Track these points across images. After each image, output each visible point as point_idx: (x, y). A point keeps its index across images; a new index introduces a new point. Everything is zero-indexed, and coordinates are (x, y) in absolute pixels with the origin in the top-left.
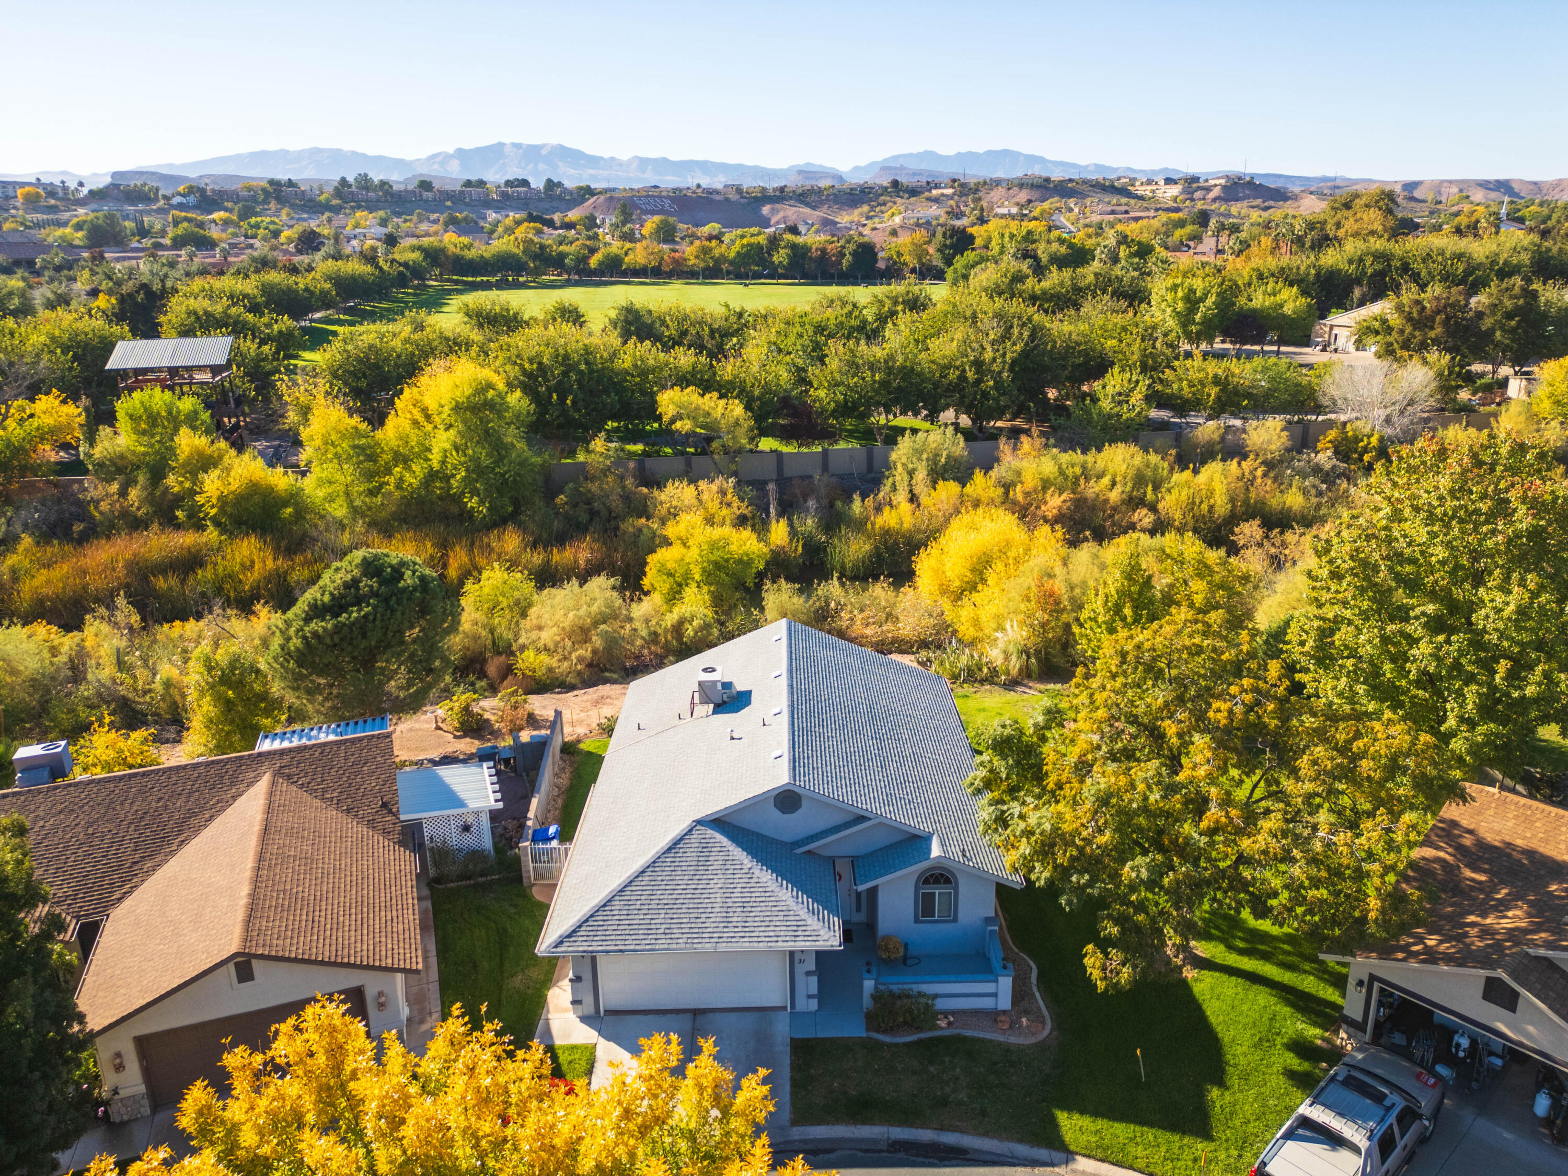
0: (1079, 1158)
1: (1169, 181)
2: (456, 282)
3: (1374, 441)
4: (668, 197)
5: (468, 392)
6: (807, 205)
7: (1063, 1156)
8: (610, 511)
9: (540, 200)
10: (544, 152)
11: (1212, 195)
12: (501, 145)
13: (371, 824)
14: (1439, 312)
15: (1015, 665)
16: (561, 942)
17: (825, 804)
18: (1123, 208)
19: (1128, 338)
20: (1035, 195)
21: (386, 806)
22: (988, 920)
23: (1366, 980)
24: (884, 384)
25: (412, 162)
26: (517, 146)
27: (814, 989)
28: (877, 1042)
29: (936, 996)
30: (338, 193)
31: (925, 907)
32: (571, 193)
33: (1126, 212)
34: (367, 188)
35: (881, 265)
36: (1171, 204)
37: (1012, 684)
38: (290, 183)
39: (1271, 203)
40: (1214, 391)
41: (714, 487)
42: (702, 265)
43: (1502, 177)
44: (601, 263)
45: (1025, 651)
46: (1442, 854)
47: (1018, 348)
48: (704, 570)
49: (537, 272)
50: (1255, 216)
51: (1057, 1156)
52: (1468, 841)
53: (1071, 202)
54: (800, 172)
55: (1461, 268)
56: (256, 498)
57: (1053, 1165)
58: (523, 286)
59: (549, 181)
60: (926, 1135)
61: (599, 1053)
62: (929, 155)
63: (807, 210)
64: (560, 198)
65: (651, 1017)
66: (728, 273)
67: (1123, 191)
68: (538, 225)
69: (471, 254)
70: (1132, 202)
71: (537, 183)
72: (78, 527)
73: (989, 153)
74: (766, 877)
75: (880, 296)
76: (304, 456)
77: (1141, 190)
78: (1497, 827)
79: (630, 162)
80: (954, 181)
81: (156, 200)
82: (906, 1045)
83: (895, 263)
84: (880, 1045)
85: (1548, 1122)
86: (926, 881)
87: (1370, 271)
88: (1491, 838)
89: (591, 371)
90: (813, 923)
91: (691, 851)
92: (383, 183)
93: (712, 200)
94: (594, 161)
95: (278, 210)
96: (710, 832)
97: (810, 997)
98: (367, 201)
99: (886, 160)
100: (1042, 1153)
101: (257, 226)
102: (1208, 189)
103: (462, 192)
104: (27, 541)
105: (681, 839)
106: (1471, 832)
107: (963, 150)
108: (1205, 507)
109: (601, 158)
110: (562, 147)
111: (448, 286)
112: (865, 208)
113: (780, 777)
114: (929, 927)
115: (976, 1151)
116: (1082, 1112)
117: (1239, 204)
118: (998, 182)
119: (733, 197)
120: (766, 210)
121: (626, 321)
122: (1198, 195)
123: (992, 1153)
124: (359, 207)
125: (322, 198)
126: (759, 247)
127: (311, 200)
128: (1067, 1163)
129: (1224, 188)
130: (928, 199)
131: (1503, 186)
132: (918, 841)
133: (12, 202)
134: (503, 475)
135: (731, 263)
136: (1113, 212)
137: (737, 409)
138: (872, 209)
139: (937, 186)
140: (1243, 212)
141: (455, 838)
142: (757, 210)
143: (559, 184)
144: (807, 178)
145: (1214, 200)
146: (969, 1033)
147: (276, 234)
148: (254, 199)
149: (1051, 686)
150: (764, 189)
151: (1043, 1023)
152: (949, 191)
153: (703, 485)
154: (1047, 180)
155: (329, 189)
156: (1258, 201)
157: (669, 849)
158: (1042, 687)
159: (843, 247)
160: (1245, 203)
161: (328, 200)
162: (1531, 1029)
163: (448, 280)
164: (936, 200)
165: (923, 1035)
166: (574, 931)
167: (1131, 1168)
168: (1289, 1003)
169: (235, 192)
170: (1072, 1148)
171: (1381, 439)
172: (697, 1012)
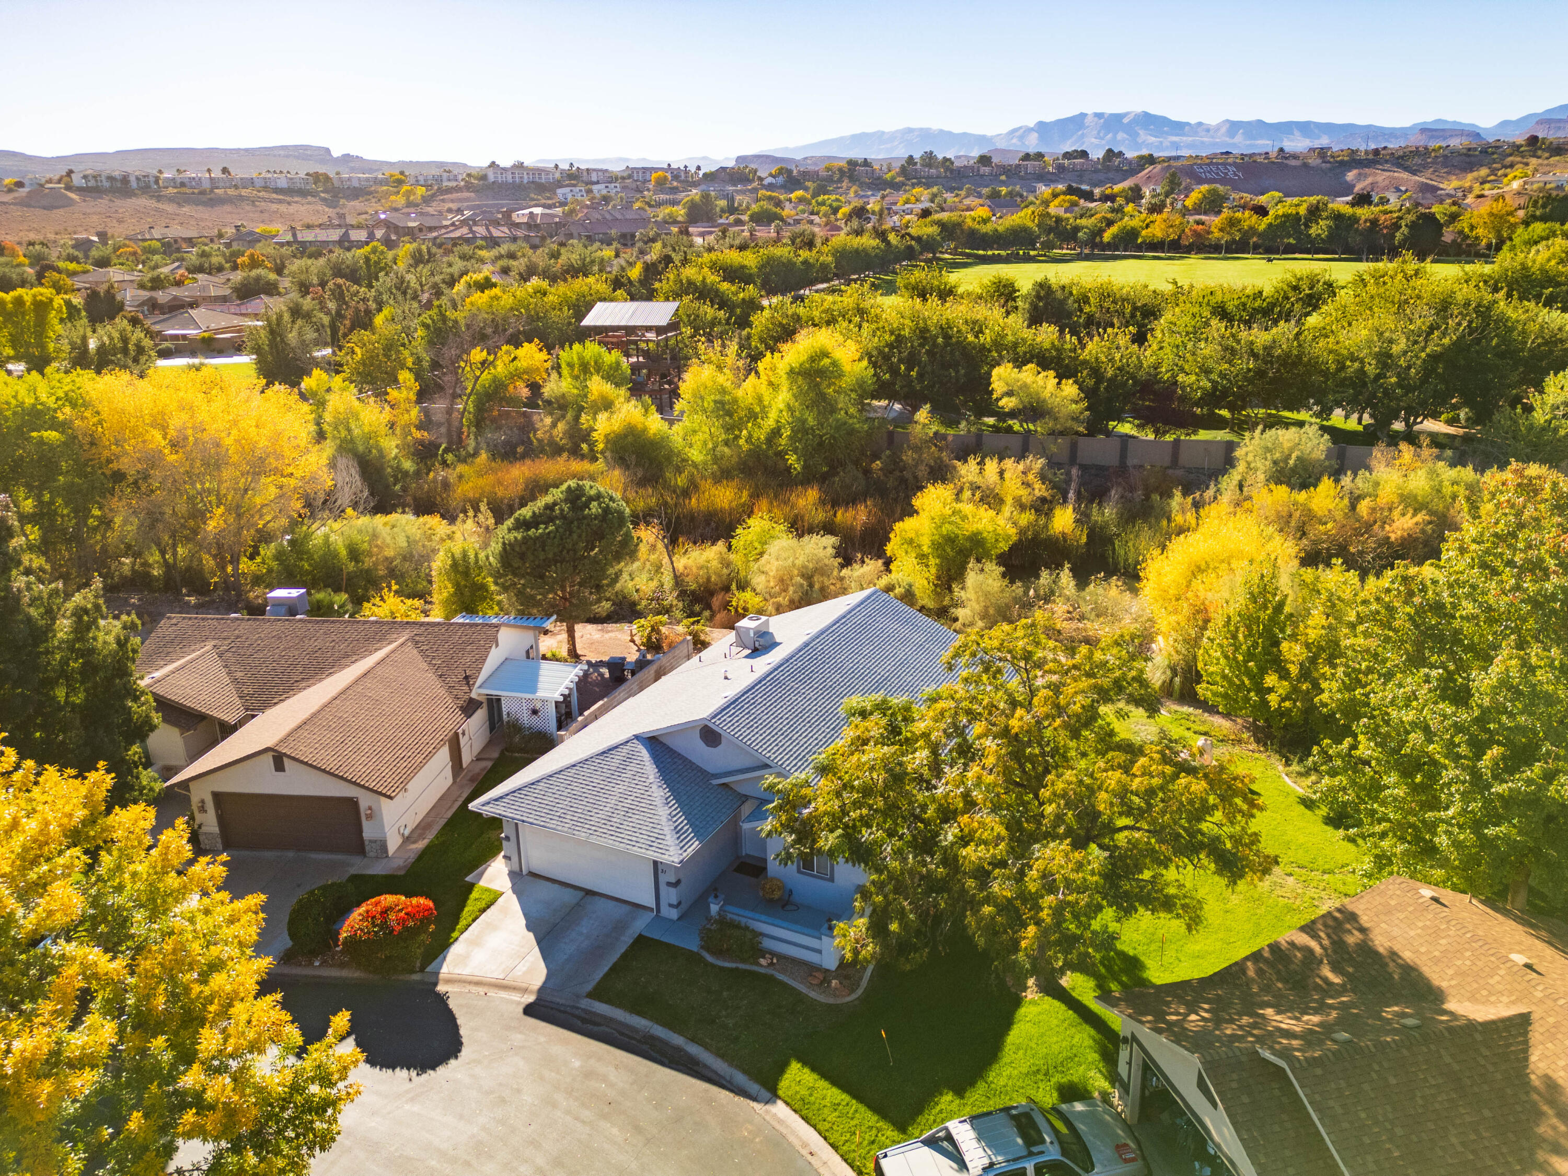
0: (780, 1103)
2: (968, 256)
4: (1234, 164)
6: (1406, 169)
7: (768, 1095)
9: (1096, 171)
10: (1126, 121)
12: (1083, 115)
13: (450, 689)
16: (488, 803)
21: (467, 679)
23: (1129, 1039)
25: (992, 138)
26: (1099, 115)
29: (767, 936)
30: (903, 171)
32: (1129, 163)
34: (930, 166)
35: (1446, 239)
38: (866, 163)
42: (1227, 238)
44: (1115, 237)
46: (1313, 944)
47: (1446, 341)
49: (1048, 246)
51: (767, 1095)
52: (1353, 939)
56: (630, 439)
57: (754, 1099)
58: (1032, 260)
59: (1110, 151)
60: (677, 1040)
61: (501, 900)
63: (1405, 175)
64: (1118, 169)
68: (1074, 198)
69: (987, 228)
71: (1097, 154)
72: (520, 450)
74: (659, 793)
76: (678, 406)
78: (1396, 932)
79: (1218, 128)
81: (753, 181)
82: (722, 969)
84: (701, 959)
88: (1381, 943)
89: (947, 344)
90: (670, 839)
91: (616, 760)
92: (946, 160)
93: (1285, 165)
94: (1179, 127)
95: (849, 188)
96: (640, 746)
97: (670, 905)
98: (928, 177)
100: (754, 1087)
101: (823, 203)
103: (1018, 166)
104: (484, 456)
105: (616, 747)
106: (1363, 930)
109: (1188, 124)
110: (1146, 114)
111: (960, 259)
112: (1484, 172)
114: (816, 881)
115: (705, 1066)
116: (813, 1069)
120: (1351, 176)
121: (1038, 297)
123: (716, 1073)
124: (919, 184)
125: (888, 176)
126: (1297, 217)
127: (879, 178)
128: (767, 1103)
133: (646, 185)
134: (821, 437)
137: (1070, 389)
138: (1493, 172)
141: (526, 719)
143: (1121, 154)
144: (1433, 137)
147: (835, 211)
148: (830, 179)
150: (1354, 152)
151: (853, 991)
153: (1009, 463)
155: (897, 166)
157: (603, 753)
159: (1400, 218)
161: (893, 178)
163: (961, 254)
165: (742, 966)
166: (501, 797)
167: (814, 1127)
169: (817, 173)
170: (780, 1093)
172: (589, 893)
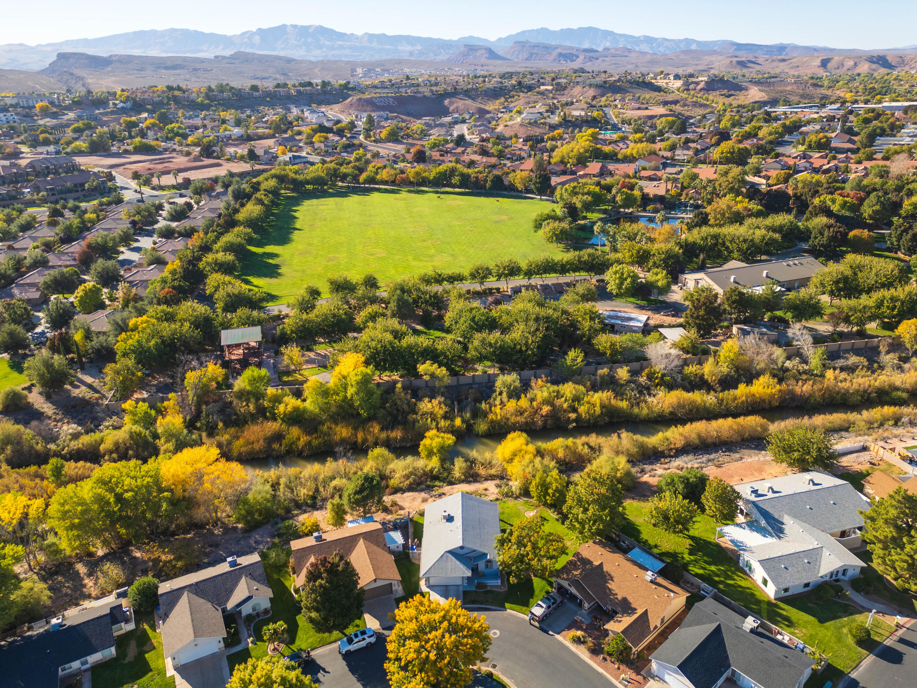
0: (508, 610)
1: (677, 75)
3: (660, 375)
4: (392, 97)
6: (470, 97)
9: (319, 94)
10: (310, 30)
11: (699, 87)
12: (284, 26)
13: (383, 549)
15: (518, 492)
17: (469, 548)
18: (645, 106)
20: (598, 91)
21: (385, 545)
22: (499, 569)
27: (466, 583)
28: (477, 591)
29: (488, 583)
30: (207, 96)
31: (487, 566)
32: (336, 90)
33: (647, 108)
34: (222, 91)
37: (516, 498)
39: (732, 92)
41: (437, 402)
42: (416, 181)
44: (365, 180)
46: (575, 559)
48: (438, 449)
49: (333, 184)
50: (722, 100)
53: (618, 98)
54: (466, 46)
61: (430, 593)
62: (544, 31)
63: (470, 102)
64: (330, 93)
65: (439, 587)
67: (649, 86)
68: (325, 135)
73: (580, 29)
74: (458, 563)
81: (109, 104)
82: (482, 591)
86: (487, 562)
90: (466, 571)
91: (444, 558)
96: (448, 554)
100: (502, 609)
101: (172, 131)
102: (698, 84)
103: (275, 91)
105: (443, 555)
107: (565, 27)
109: (345, 34)
110: (321, 27)
111: (289, 193)
112: (502, 100)
113: (460, 544)
114: (488, 570)
116: (509, 602)
117: (714, 93)
120: (446, 102)
122: (692, 87)
124: (219, 104)
126: (445, 174)
128: (505, 610)
129: (707, 83)
130: (538, 93)
132: (485, 555)
133: (33, 110)
136: (639, 108)
139: (543, 84)
141: (396, 549)
142: (442, 103)
143: (329, 83)
144: (470, 50)
145: (701, 90)
148: (162, 104)
151: (504, 588)
152: (550, 88)
156: (725, 92)
157: (441, 557)
159: (487, 176)
160: (718, 93)
165: (485, 590)
166: (426, 573)
169: (152, 99)
172: (446, 586)
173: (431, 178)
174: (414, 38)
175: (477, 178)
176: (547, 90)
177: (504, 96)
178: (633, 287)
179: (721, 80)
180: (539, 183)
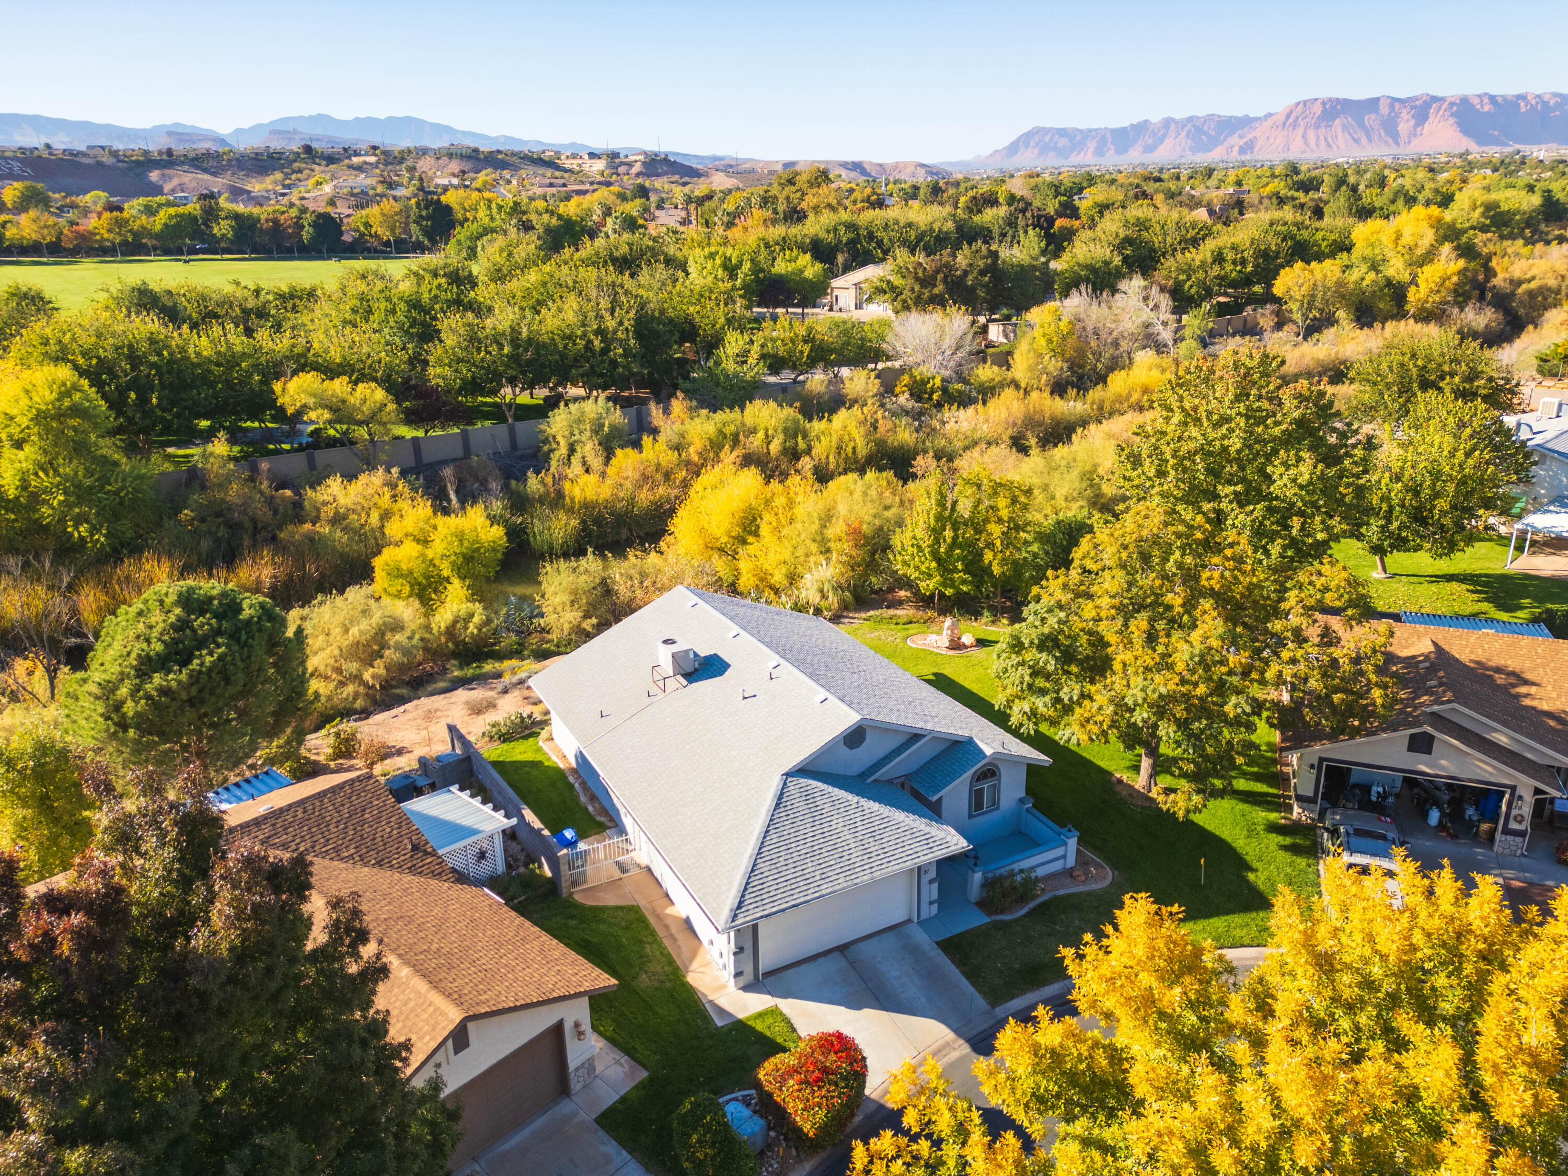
1: (592, 155)
3: (938, 382)
4: (16, 158)
5: (51, 397)
8: (254, 520)
11: (634, 170)
13: (412, 870)
14: (937, 272)
15: (833, 600)
16: (735, 916)
18: (561, 181)
19: (710, 304)
20: (467, 166)
22: (1021, 801)
23: (1316, 763)
24: (514, 358)
27: (935, 896)
28: (1002, 921)
29: (1032, 868)
33: (564, 185)
35: (347, 238)
36: (599, 178)
39: (687, 179)
40: (807, 349)
43: (856, 159)
45: (838, 587)
48: (453, 564)
53: (507, 174)
54: (170, 134)
55: (913, 235)
61: (785, 1011)
63: (208, 177)
65: (804, 966)
66: (155, 248)
67: (550, 164)
70: (566, 175)
73: (390, 119)
74: (873, 806)
75: (415, 268)
77: (568, 164)
80: (375, 148)
83: (362, 235)
84: (1003, 924)
85: (1441, 826)
86: (978, 779)
87: (844, 239)
90: (936, 833)
91: (797, 802)
93: (79, 163)
96: (803, 781)
97: (933, 902)
99: (272, 122)
102: (630, 165)
105: (782, 794)
107: (362, 115)
108: (849, 450)
112: (279, 176)
113: (846, 715)
114: (986, 817)
117: (660, 180)
118: (424, 151)
119: (107, 159)
120: (154, 176)
122: (622, 170)
129: (644, 163)
130: (350, 167)
131: (857, 167)
132: (962, 747)
134: (116, 493)
135: (157, 236)
136: (551, 185)
138: (286, 176)
139: (356, 154)
140: (667, 187)
141: (471, 870)
142: (143, 177)
144: (181, 140)
145: (638, 175)
146: (1061, 892)
149: (871, 613)
150: (146, 153)
151: (1104, 868)
152: (372, 159)
154: (476, 150)
156: (676, 177)
157: (777, 805)
158: (863, 615)
160: (665, 179)
162: (1444, 762)
164: (359, 168)
165: (1031, 905)
166: (740, 902)
168: (1245, 801)
171: (943, 380)
172: (842, 949)
173: (158, 227)
174: (49, 120)
175: (276, 222)
176: (365, 163)
177: (281, 168)
178: (758, 281)
179: (666, 160)
180: (427, 218)
